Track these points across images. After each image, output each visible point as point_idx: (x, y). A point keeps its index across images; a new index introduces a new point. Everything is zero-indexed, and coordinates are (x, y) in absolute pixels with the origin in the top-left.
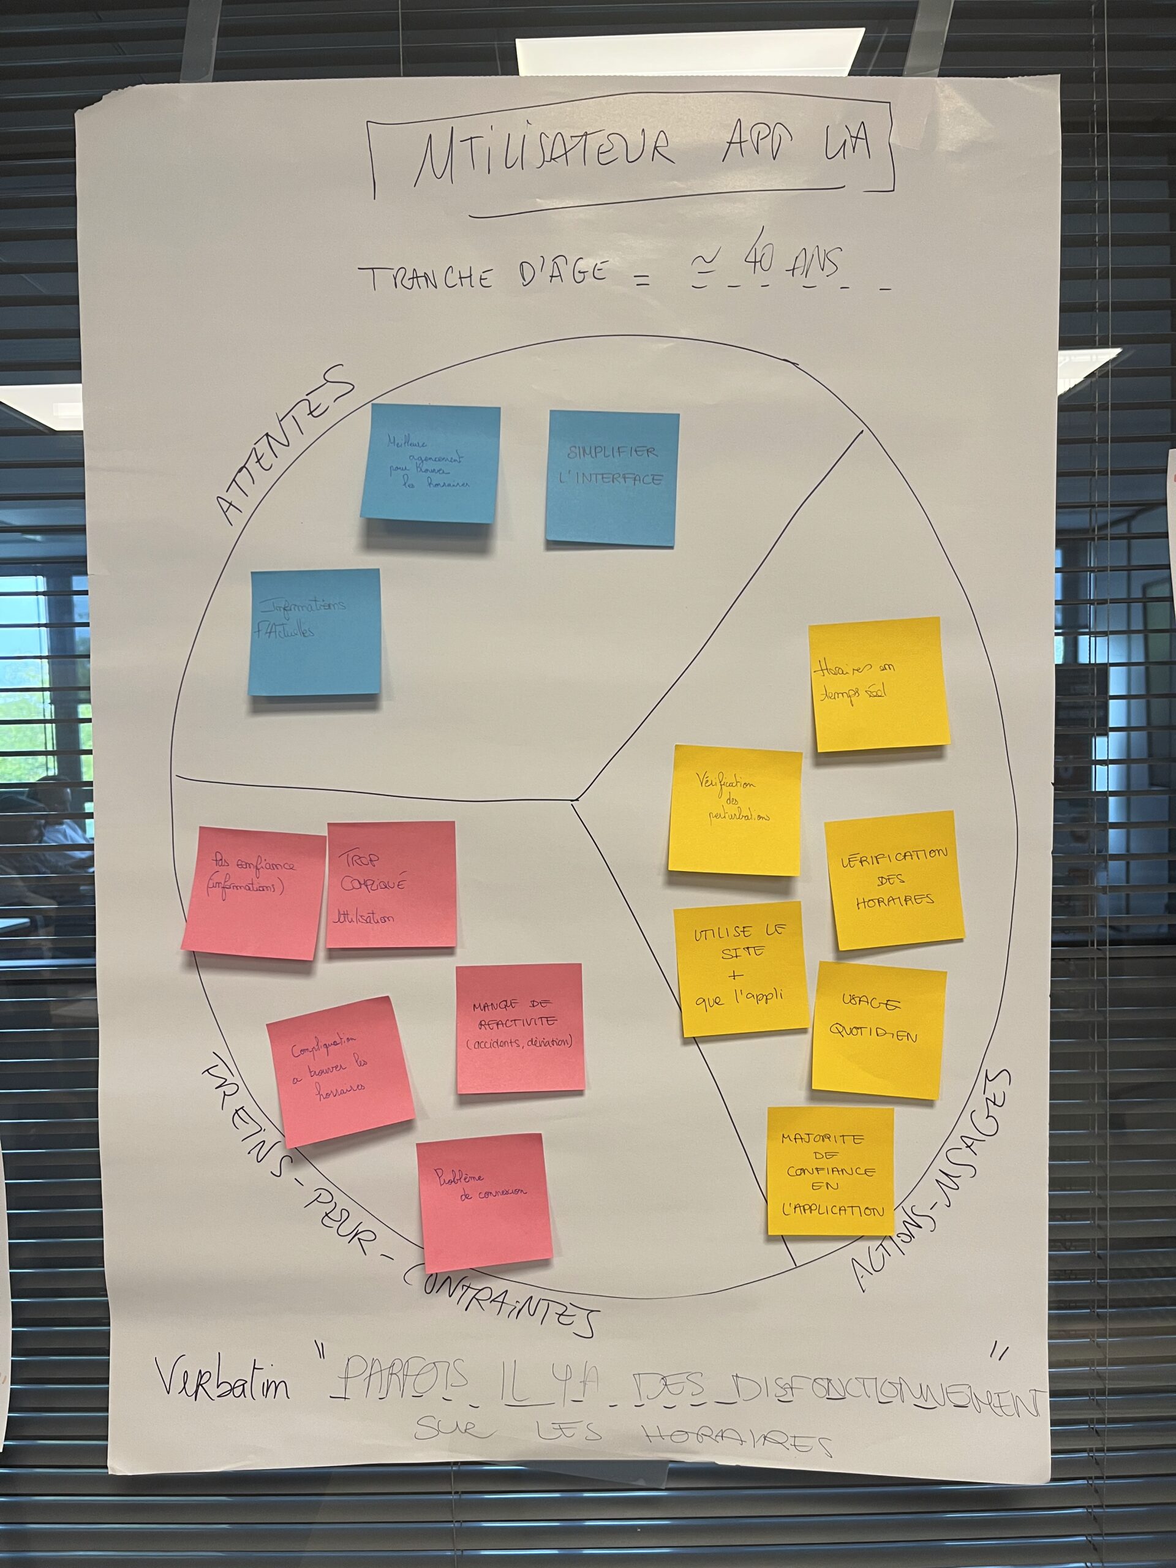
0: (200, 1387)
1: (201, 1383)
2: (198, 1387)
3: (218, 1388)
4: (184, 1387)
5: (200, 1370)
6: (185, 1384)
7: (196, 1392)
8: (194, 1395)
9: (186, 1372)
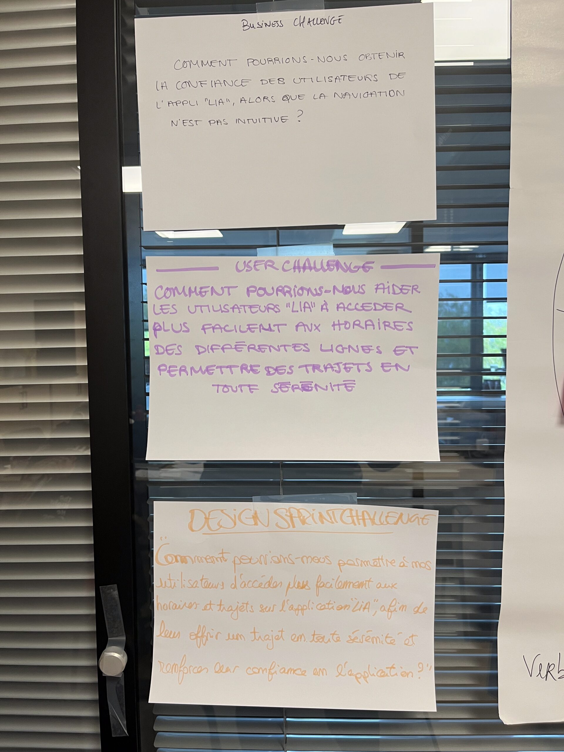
0: (549, 673)
1: (549, 670)
2: (547, 673)
3: (558, 673)
4: (540, 673)
5: (549, 663)
6: (540, 671)
7: (547, 675)
8: (545, 677)
9: (541, 664)
